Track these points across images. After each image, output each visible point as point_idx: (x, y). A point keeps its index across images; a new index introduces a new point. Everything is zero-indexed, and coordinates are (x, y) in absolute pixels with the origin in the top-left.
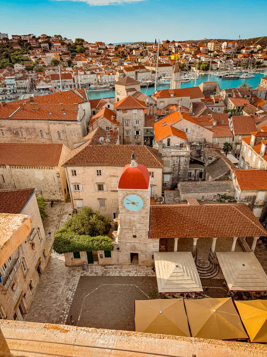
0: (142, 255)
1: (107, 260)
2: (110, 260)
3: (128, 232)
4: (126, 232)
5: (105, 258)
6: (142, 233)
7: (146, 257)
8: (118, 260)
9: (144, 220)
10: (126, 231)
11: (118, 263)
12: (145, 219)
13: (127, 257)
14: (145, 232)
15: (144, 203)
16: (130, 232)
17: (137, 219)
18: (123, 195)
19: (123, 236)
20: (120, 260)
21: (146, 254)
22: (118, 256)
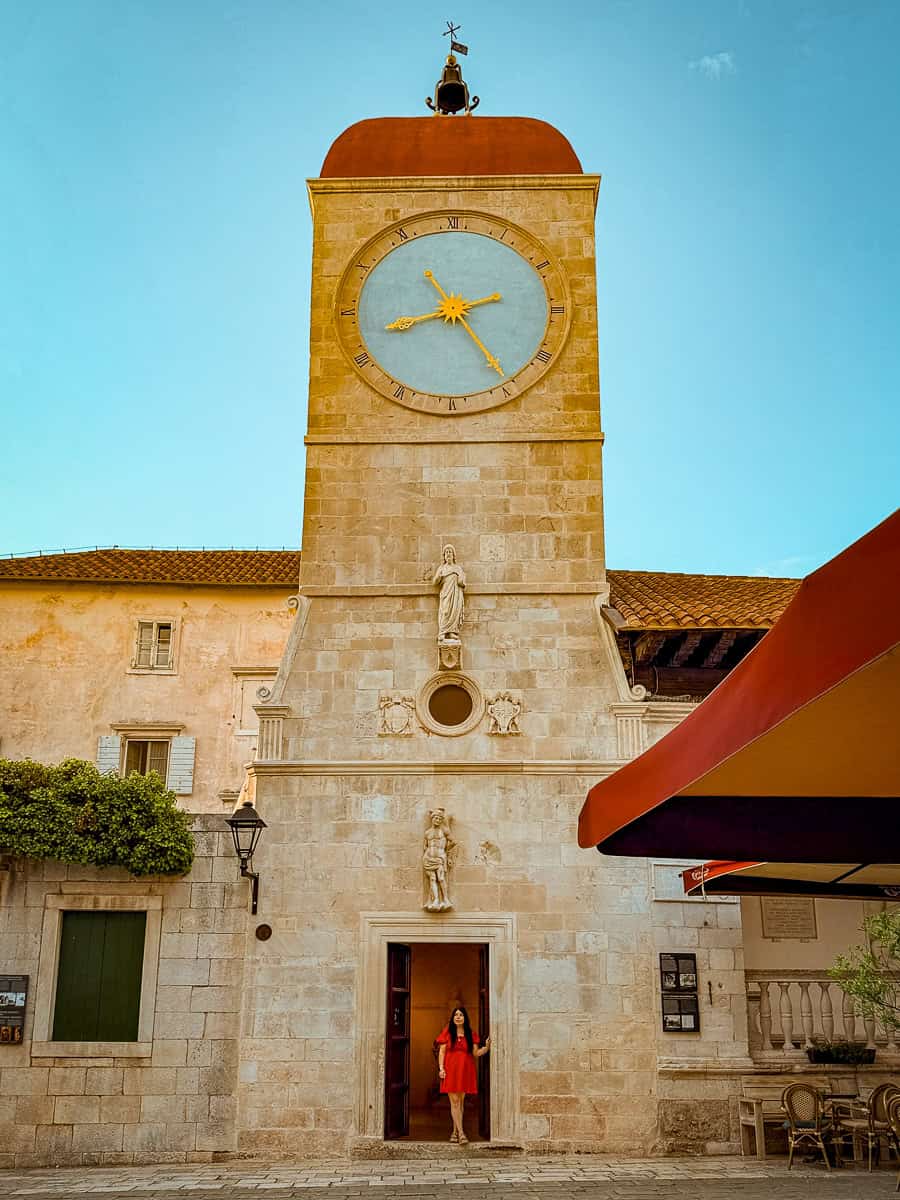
0: (539, 971)
1: (76, 1075)
2: (107, 1077)
3: (385, 644)
4: (360, 644)
5: (60, 1048)
6: (536, 643)
7: (588, 1000)
8: (220, 1081)
9: (556, 489)
10: (363, 631)
11: (211, 1144)
12: (568, 476)
13: (342, 1024)
14: (572, 630)
15: (553, 310)
16: (409, 642)
17: (486, 473)
18: (359, 234)
19: (327, 701)
20: (248, 1072)
21: (589, 941)
22: (229, 1015)
